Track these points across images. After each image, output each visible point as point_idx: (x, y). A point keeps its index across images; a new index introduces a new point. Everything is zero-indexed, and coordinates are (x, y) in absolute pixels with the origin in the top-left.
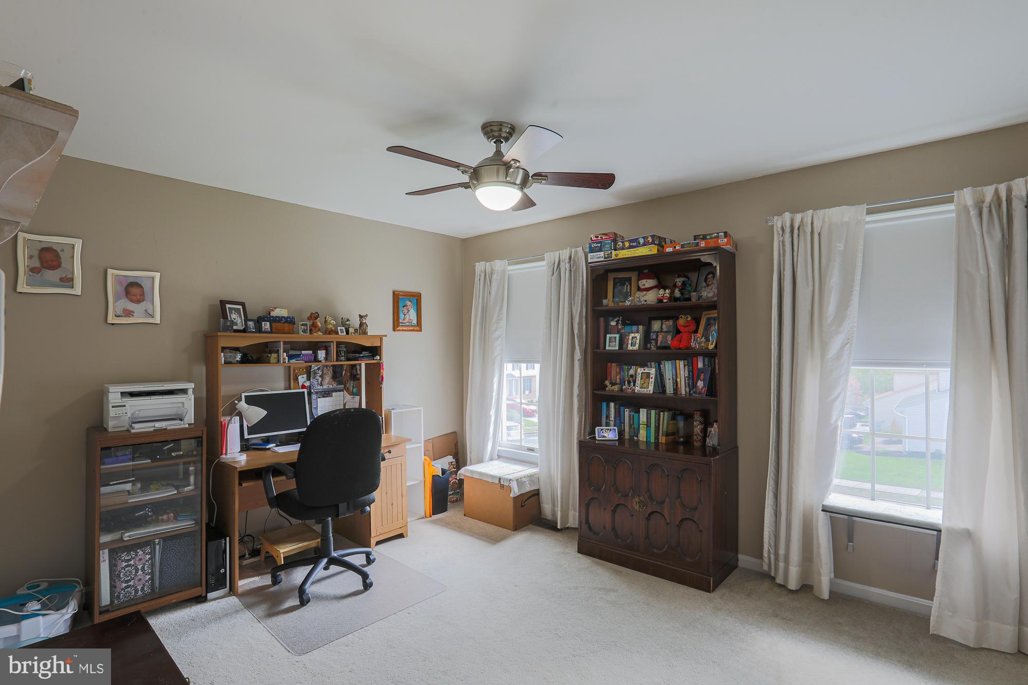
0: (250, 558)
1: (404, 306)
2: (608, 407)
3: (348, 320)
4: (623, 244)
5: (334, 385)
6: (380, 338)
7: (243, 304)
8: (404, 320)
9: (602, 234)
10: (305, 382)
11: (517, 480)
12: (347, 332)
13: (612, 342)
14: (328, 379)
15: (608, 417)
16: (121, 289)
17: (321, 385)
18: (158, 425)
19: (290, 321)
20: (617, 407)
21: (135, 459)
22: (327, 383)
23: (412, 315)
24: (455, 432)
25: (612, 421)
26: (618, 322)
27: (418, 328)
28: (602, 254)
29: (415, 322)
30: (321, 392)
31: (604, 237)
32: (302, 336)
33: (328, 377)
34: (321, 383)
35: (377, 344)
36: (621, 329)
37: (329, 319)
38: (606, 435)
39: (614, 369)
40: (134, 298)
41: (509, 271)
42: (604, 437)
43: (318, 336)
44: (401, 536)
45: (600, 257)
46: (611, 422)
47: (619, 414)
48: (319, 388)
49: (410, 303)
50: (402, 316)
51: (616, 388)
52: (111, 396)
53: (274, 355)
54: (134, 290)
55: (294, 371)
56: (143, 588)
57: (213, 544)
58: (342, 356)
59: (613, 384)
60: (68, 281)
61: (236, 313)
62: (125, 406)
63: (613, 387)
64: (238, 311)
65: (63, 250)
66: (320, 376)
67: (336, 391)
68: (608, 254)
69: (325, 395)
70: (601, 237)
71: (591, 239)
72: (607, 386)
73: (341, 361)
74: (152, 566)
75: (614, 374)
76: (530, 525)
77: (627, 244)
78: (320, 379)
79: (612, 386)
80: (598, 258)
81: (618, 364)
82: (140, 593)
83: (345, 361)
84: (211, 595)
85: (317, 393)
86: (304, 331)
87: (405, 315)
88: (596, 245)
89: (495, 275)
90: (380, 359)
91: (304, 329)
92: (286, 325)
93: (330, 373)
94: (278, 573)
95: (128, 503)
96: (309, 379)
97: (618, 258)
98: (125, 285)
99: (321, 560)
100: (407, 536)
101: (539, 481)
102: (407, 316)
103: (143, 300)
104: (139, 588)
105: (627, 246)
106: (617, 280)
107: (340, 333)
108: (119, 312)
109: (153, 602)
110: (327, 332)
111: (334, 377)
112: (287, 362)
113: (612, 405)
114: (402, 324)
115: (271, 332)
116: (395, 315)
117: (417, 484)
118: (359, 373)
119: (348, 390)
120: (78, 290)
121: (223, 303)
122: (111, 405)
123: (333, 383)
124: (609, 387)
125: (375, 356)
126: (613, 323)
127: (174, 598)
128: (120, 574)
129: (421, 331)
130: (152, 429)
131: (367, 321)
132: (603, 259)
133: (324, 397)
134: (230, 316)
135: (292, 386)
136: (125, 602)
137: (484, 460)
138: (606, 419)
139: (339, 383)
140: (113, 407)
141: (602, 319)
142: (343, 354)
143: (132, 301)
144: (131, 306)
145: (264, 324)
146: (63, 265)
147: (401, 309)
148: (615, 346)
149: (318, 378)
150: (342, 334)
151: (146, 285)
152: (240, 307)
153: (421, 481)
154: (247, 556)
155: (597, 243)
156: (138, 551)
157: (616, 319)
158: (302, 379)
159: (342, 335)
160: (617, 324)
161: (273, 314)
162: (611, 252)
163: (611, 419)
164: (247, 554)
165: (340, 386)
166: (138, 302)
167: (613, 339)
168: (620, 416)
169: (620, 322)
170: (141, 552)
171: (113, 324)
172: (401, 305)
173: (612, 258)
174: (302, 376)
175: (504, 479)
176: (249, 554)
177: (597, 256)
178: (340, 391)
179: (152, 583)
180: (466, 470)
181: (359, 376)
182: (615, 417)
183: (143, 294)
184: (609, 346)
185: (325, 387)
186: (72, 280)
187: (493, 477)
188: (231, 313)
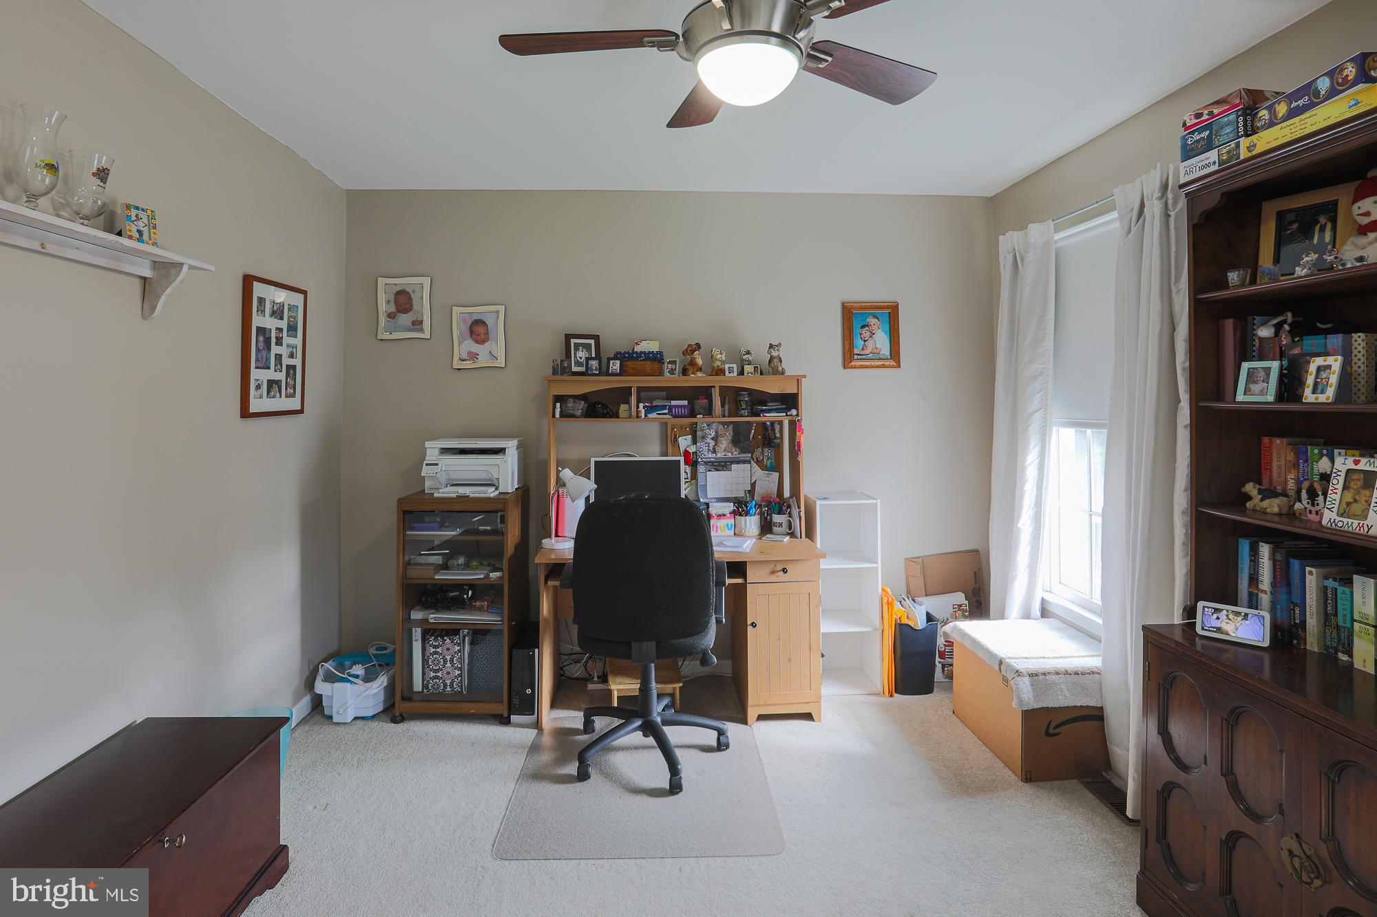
0: (598, 683)
1: (863, 327)
2: (1254, 552)
3: (748, 353)
4: (1270, 113)
5: (736, 454)
6: (796, 380)
7: (596, 338)
8: (863, 349)
9: (1212, 104)
10: (689, 446)
11: (1033, 675)
12: (741, 373)
13: (1255, 382)
14: (724, 443)
15: (1254, 579)
16: (465, 328)
17: (714, 451)
18: (462, 491)
19: (656, 358)
20: (1278, 557)
21: (443, 529)
22: (723, 449)
23: (881, 341)
24: (977, 551)
25: (1265, 592)
26: (1278, 327)
27: (893, 363)
28: (1213, 155)
29: (886, 351)
30: (713, 462)
31: (1216, 111)
32: (671, 379)
33: (725, 440)
34: (714, 449)
35: (792, 390)
36: (1289, 347)
37: (716, 352)
38: (1225, 626)
39: (1279, 453)
40: (479, 338)
41: (1056, 242)
42: (1219, 630)
43: (698, 379)
44: (808, 716)
45: (1208, 165)
46: (1261, 595)
47: (1283, 577)
48: (710, 456)
49: (874, 321)
50: (859, 343)
51: (1273, 505)
52: (429, 452)
53: (623, 407)
54: (481, 330)
55: (673, 429)
56: (452, 684)
57: (517, 653)
58: (742, 409)
59: (1269, 493)
60: (417, 324)
61: (584, 350)
62: (437, 464)
63: (1266, 503)
64: (587, 347)
65: (414, 292)
66: (712, 439)
67: (738, 462)
68: (1228, 152)
69: (718, 468)
70: (1211, 113)
71: (1184, 124)
72: (1250, 498)
73: (742, 416)
74: (461, 660)
75: (1279, 466)
76: (1074, 781)
77: (1282, 109)
78: (712, 443)
79: (1262, 500)
80: (1204, 167)
81: (1290, 440)
82: (448, 689)
83: (747, 416)
84: (514, 718)
85: (706, 463)
86: (672, 372)
87: (865, 341)
88: (1198, 137)
89: (1031, 254)
90: (798, 415)
91: (672, 369)
92: (648, 363)
93: (729, 434)
94: (592, 718)
95: (434, 579)
96: (695, 442)
97: (1254, 152)
98: (470, 324)
99: (633, 719)
100: (820, 720)
101: (1101, 689)
102: (870, 344)
103: (488, 340)
104: (448, 682)
105: (1280, 115)
106: (1292, 217)
107: (727, 373)
108: (464, 356)
109: (451, 705)
110: (714, 373)
111: (736, 441)
112: (643, 417)
113: (1265, 550)
114: (859, 357)
115: (620, 374)
116: (847, 343)
117: (867, 632)
118: (778, 435)
119: (759, 463)
120: (427, 335)
121: (568, 337)
122: (425, 462)
123: (734, 450)
124: (1256, 502)
125: (790, 410)
126: (1265, 332)
127: (473, 708)
128: (428, 661)
129: (899, 367)
130: (454, 495)
131: (782, 353)
132: (1216, 167)
133: (717, 470)
134: (575, 354)
135: (670, 451)
136: (433, 694)
137: (1006, 615)
138: (1250, 585)
139: (743, 451)
140: (427, 465)
141: (1229, 324)
142: (744, 406)
143: (477, 342)
144: (475, 347)
145: (613, 363)
146: (414, 308)
147: (857, 330)
148: (1262, 393)
149: (709, 440)
150: (731, 375)
151: (490, 322)
152: (592, 342)
153: (876, 629)
154: (596, 679)
155: (1200, 131)
156: (445, 638)
157: (1274, 322)
158: (685, 442)
159: (731, 377)
160: (1277, 334)
161: (638, 349)
162: (1238, 145)
163: (1261, 587)
164: (596, 676)
165: (745, 455)
166: (482, 342)
167: (1262, 374)
168: (1289, 584)
169: (1287, 327)
170: (448, 641)
171: (459, 369)
172: (857, 324)
173: (1239, 158)
174: (684, 437)
175: (1009, 665)
176: (598, 677)
177: (1200, 165)
178: (744, 462)
179: (461, 680)
180: (955, 628)
181: (778, 441)
182: (1274, 584)
183: (487, 333)
184: (1247, 391)
185: (719, 455)
186: (421, 322)
187: (991, 655)
188: (576, 349)
